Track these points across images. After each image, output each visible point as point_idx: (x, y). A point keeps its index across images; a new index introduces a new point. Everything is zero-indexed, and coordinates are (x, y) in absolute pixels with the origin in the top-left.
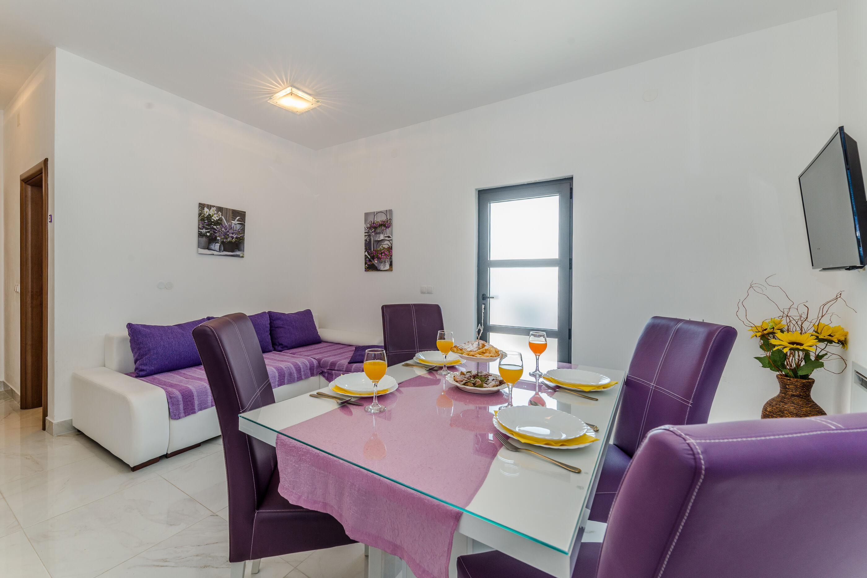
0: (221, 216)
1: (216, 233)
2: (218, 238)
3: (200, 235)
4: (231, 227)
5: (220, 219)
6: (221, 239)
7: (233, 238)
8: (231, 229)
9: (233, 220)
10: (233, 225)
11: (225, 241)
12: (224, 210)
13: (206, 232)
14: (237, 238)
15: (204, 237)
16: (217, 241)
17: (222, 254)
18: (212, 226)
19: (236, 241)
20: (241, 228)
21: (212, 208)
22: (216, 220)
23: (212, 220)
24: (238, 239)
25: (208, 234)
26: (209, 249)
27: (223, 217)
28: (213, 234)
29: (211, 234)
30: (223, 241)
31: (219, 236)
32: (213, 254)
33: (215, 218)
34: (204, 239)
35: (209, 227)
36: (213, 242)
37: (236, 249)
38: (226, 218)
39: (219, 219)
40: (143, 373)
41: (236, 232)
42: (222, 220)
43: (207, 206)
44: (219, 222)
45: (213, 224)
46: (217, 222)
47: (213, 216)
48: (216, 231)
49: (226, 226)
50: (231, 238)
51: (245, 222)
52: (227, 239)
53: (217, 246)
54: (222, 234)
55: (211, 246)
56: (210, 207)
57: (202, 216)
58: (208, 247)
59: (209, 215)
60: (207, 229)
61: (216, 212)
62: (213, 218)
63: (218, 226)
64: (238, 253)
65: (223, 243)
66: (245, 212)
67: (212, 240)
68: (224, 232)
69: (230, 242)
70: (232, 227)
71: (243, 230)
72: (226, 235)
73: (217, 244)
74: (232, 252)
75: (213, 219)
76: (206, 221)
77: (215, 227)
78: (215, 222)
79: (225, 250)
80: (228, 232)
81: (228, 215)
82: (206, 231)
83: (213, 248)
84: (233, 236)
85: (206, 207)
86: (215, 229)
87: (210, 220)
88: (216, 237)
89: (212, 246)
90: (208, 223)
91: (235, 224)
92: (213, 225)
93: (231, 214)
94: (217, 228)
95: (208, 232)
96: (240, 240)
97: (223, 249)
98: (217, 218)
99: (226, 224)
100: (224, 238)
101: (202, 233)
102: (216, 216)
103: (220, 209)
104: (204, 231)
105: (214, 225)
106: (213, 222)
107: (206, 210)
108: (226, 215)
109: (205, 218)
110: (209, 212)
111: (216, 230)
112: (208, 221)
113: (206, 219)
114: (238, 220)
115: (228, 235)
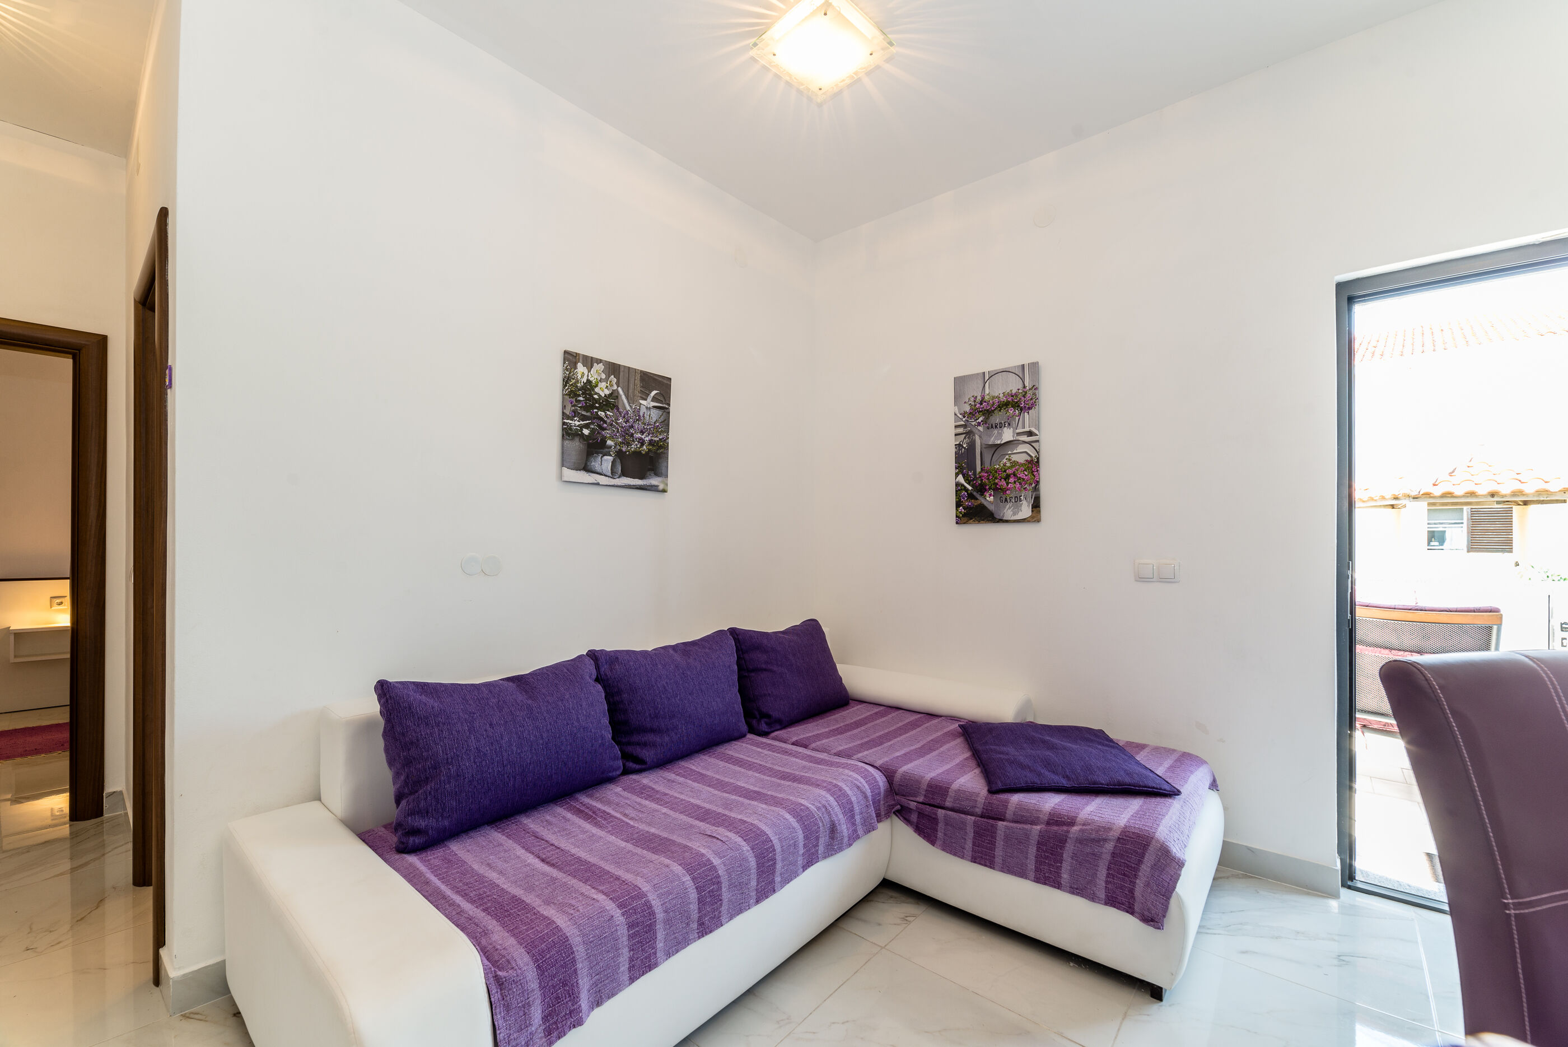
0: (615, 387)
1: (604, 429)
2: (609, 442)
3: (568, 433)
4: (639, 416)
5: (614, 395)
6: (616, 444)
7: (642, 442)
8: (637, 420)
9: (643, 396)
10: (643, 410)
11: (624, 449)
12: (624, 371)
13: (582, 427)
14: (651, 442)
15: (577, 439)
16: (607, 450)
17: (619, 484)
18: (595, 410)
19: (649, 450)
20: (662, 419)
21: (595, 364)
22: (605, 396)
23: (596, 396)
24: (653, 445)
25: (586, 432)
26: (587, 469)
27: (620, 389)
28: (598, 433)
29: (593, 431)
30: (620, 450)
31: (612, 438)
32: (598, 484)
33: (603, 391)
34: (575, 446)
35: (588, 414)
36: (598, 453)
37: (650, 470)
38: (628, 391)
39: (611, 395)
40: (417, 841)
41: (650, 429)
42: (617, 397)
43: (583, 361)
44: (610, 403)
45: (597, 405)
46: (607, 401)
47: (596, 386)
48: (605, 425)
49: (627, 413)
50: (638, 442)
51: (669, 405)
52: (628, 444)
53: (606, 463)
54: (618, 431)
55: (593, 463)
56: (590, 362)
57: (572, 385)
58: (586, 464)
59: (589, 381)
60: (583, 418)
61: (603, 376)
62: (597, 390)
63: (608, 413)
64: (654, 481)
65: (620, 454)
66: (670, 379)
67: (594, 447)
68: (622, 427)
69: (637, 454)
70: (641, 415)
71: (666, 423)
72: (627, 436)
73: (606, 457)
74: (642, 478)
75: (596, 394)
76: (581, 398)
77: (601, 414)
78: (603, 401)
79: (624, 474)
80: (632, 427)
81: (631, 386)
82: (582, 423)
83: (598, 468)
84: (643, 437)
85: (581, 360)
86: (601, 419)
87: (591, 395)
88: (604, 441)
89: (596, 464)
90: (586, 403)
91: (647, 408)
92: (596, 408)
93: (638, 382)
94: (606, 416)
95: (587, 426)
96: (657, 450)
97: (619, 469)
98: (607, 392)
99: (628, 408)
100: (624, 443)
101: (571, 429)
102: (603, 385)
103: (613, 369)
104: (577, 423)
105: (598, 409)
106: (596, 401)
107: (581, 368)
108: (627, 383)
109: (579, 390)
110: (588, 376)
111: (605, 422)
112: (586, 399)
113: (581, 392)
114: (654, 399)
115: (632, 435)
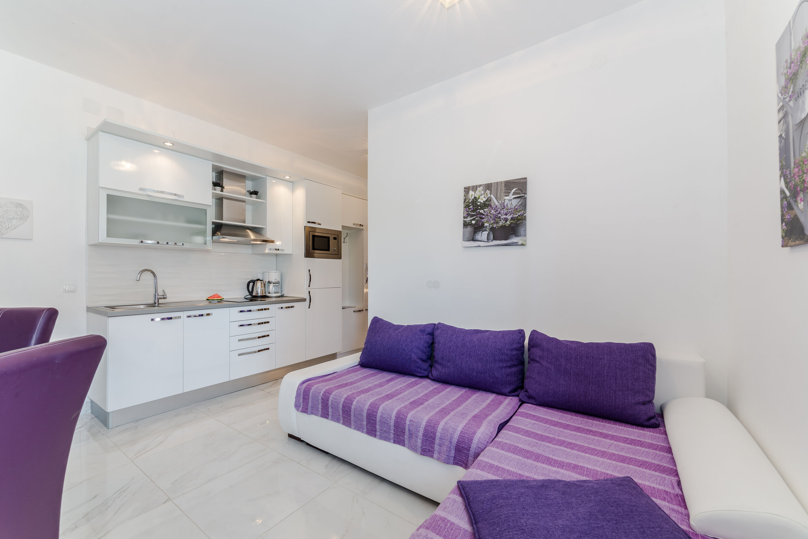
0: (489, 195)
1: (483, 218)
2: (486, 224)
3: (466, 225)
4: (504, 206)
5: (489, 200)
6: (490, 225)
7: (506, 220)
8: (503, 208)
9: (507, 195)
10: (507, 202)
11: (495, 226)
12: (494, 185)
13: (471, 220)
14: (512, 219)
15: (469, 227)
16: (484, 228)
17: (492, 245)
18: (478, 211)
19: (511, 223)
20: (520, 203)
21: (478, 188)
22: (484, 202)
23: (479, 204)
24: (514, 220)
25: (473, 222)
26: (473, 240)
27: (492, 196)
28: (480, 221)
29: (477, 221)
30: (492, 227)
31: (487, 222)
32: (480, 246)
33: (482, 200)
34: (469, 229)
35: (475, 213)
36: (479, 231)
37: (514, 234)
38: (497, 195)
39: (487, 200)
41: (511, 211)
42: (490, 200)
43: (472, 189)
44: (487, 204)
45: (479, 208)
46: (484, 204)
47: (479, 198)
48: (484, 216)
49: (497, 207)
50: (504, 220)
51: (526, 194)
52: (497, 223)
53: (483, 235)
54: (491, 217)
55: (477, 237)
56: (475, 188)
57: (467, 202)
58: (473, 238)
59: (475, 198)
60: (472, 216)
61: (483, 192)
62: (479, 200)
63: (485, 210)
64: (514, 240)
65: (492, 229)
66: (527, 178)
67: (478, 228)
68: (494, 215)
69: (503, 227)
70: (505, 205)
71: (524, 206)
72: (497, 218)
73: (484, 232)
74: (506, 239)
75: (479, 202)
76: (471, 207)
77: (482, 211)
78: (482, 205)
79: (494, 239)
80: (500, 213)
81: (499, 191)
82: (471, 218)
83: (479, 238)
84: (507, 217)
85: (471, 189)
86: (482, 214)
87: (476, 204)
88: (483, 224)
89: (478, 236)
90: (473, 208)
91: (509, 200)
92: (479, 209)
93: (503, 188)
94: (484, 212)
95: (474, 220)
96: (517, 222)
97: (492, 236)
98: (485, 199)
99: (497, 203)
100: (495, 223)
101: (466, 223)
102: (483, 196)
103: (488, 187)
104: (469, 219)
105: (480, 209)
106: (479, 206)
107: (471, 193)
108: (496, 191)
109: (470, 203)
110: (474, 195)
111: (483, 215)
112: (474, 206)
113: (471, 204)
114: (514, 193)
115: (500, 217)
